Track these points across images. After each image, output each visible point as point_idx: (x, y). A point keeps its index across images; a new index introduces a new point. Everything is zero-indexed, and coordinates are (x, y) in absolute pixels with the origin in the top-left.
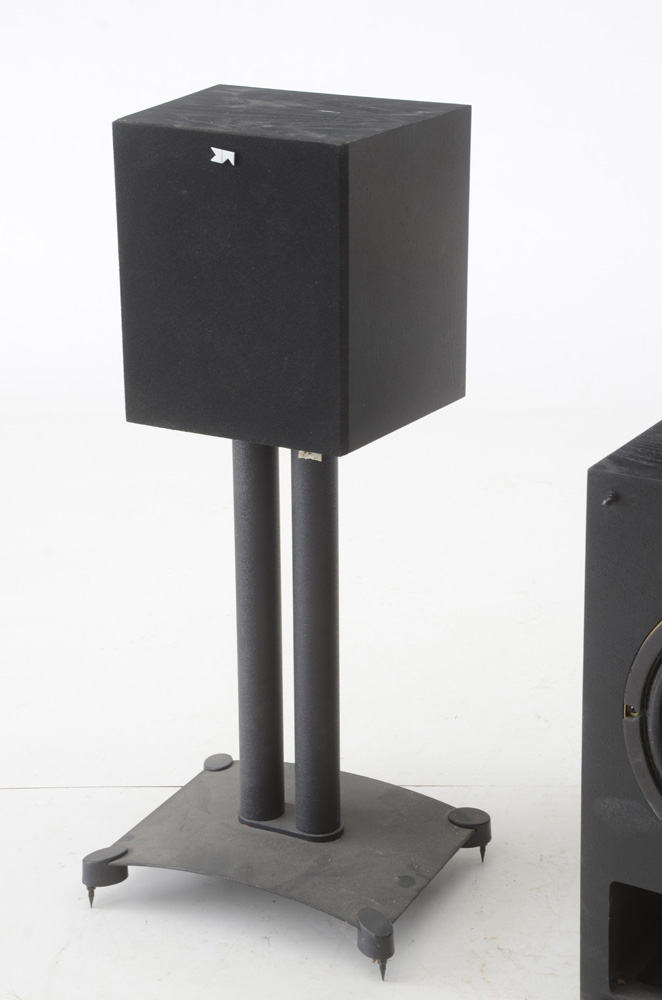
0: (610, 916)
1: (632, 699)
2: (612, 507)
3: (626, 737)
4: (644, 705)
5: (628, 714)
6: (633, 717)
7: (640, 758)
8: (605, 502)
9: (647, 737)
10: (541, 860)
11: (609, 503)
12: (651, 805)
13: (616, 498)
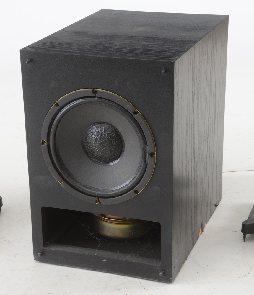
0: (42, 219)
1: (44, 137)
2: (30, 64)
3: (43, 152)
4: (48, 139)
5: (43, 144)
6: (45, 144)
7: (48, 159)
8: (27, 62)
9: (50, 151)
10: (22, 212)
11: (28, 62)
12: (53, 176)
13: (31, 61)
